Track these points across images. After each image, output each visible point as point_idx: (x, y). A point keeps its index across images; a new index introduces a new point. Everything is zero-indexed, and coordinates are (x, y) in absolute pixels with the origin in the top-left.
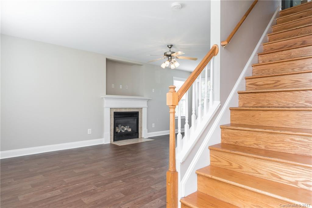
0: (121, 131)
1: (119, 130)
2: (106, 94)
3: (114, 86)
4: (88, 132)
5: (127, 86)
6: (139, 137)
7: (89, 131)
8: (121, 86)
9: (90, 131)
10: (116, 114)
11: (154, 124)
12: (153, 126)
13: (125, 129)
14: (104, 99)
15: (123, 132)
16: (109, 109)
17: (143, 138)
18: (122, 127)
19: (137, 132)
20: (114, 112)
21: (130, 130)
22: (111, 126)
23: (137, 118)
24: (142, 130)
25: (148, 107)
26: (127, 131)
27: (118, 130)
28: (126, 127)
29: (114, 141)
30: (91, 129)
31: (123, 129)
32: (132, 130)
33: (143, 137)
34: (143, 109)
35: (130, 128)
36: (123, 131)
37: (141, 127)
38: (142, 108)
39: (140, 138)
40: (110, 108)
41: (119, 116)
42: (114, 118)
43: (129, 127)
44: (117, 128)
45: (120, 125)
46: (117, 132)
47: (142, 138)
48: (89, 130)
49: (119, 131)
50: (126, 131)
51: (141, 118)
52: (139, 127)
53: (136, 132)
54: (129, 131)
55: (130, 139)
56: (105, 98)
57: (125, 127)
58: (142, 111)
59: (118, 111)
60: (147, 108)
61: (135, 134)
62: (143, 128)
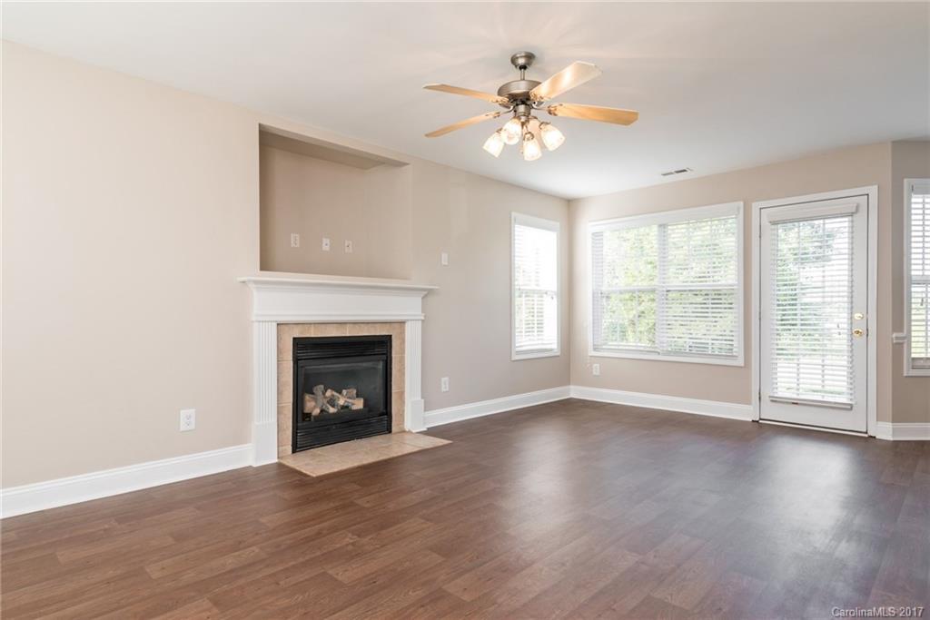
0: (322, 411)
1: (315, 407)
2: (262, 269)
3: (298, 242)
4: (182, 422)
5: (351, 243)
6: (394, 429)
7: (187, 418)
8: (326, 241)
9: (189, 417)
10: (299, 344)
11: (446, 378)
12: (443, 386)
13: (341, 402)
14: (252, 286)
15: (334, 414)
16: (275, 324)
17: (410, 432)
18: (329, 393)
19: (387, 412)
20: (294, 339)
21: (358, 405)
22: (279, 393)
23: (386, 361)
24: (403, 402)
25: (425, 316)
26: (347, 407)
27: (312, 406)
28: (344, 392)
29: (294, 452)
30: (192, 411)
31: (332, 402)
32: (365, 405)
33: (408, 426)
34: (408, 326)
35: (358, 396)
36: (332, 410)
37: (402, 394)
38: (403, 323)
39: (396, 433)
40: (278, 324)
41: (314, 354)
42: (296, 360)
43: (355, 391)
44: (307, 397)
45: (322, 386)
46: (309, 415)
47: (404, 431)
48: (183, 413)
49: (316, 412)
50: (344, 407)
51: (402, 360)
52: (393, 391)
53: (382, 409)
54: (354, 408)
55: (360, 437)
56: (256, 282)
57: (340, 393)
58: (402, 333)
59: (313, 333)
60: (423, 321)
61: (377, 418)
62: (407, 395)
